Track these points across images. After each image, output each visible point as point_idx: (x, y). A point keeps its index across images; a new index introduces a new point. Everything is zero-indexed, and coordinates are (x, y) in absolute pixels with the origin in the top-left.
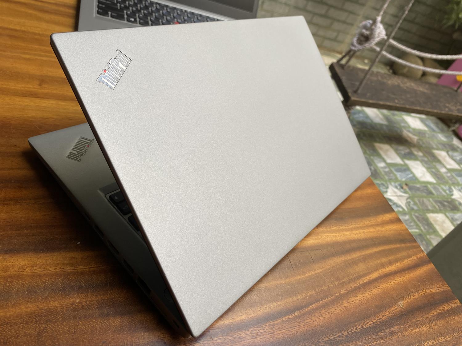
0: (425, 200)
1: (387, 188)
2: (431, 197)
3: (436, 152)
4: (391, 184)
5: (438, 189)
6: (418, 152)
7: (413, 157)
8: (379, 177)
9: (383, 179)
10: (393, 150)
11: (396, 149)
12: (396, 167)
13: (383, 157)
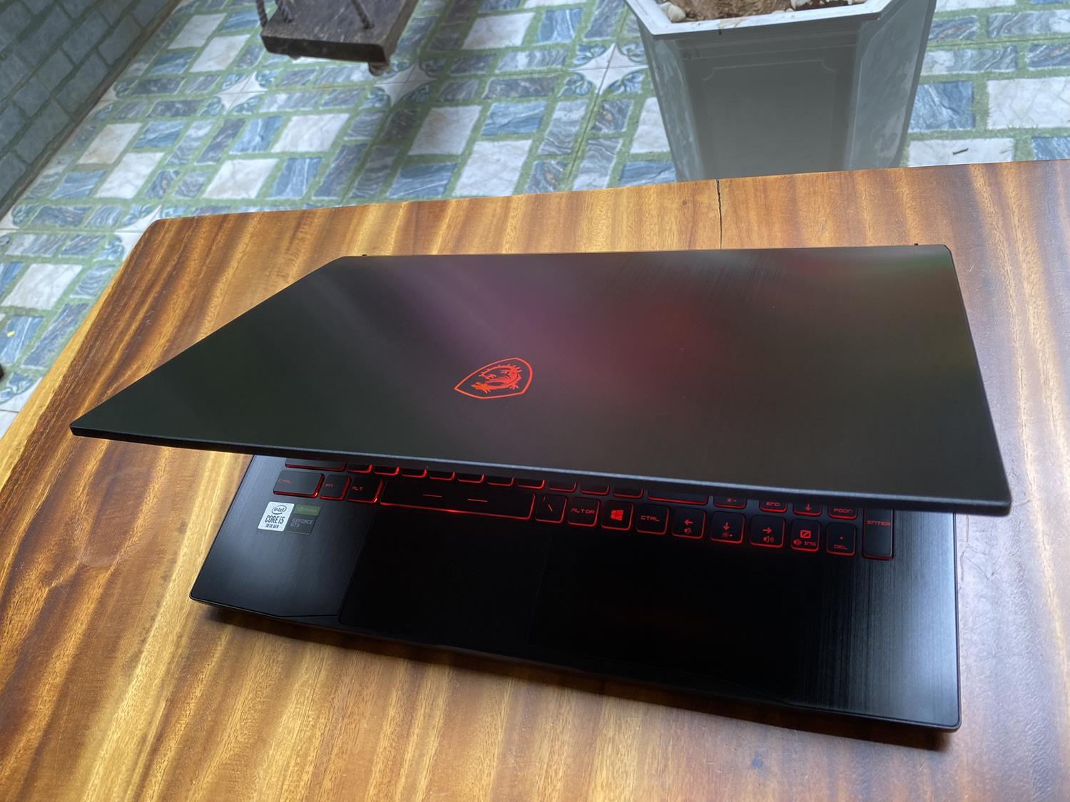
8: (550, 81)
9: (559, 75)
10: (493, 18)
11: (492, 8)
12: (539, 32)
13: (504, 46)
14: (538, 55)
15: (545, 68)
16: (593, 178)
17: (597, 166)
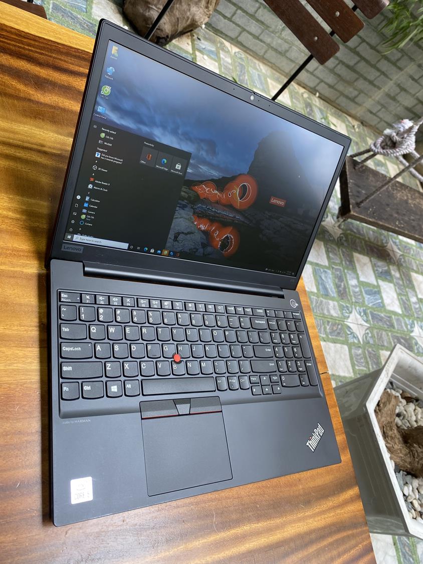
0: (384, 333)
1: (351, 312)
2: (391, 331)
3: (414, 275)
4: (356, 309)
5: (401, 322)
6: (395, 272)
7: (388, 277)
8: (346, 297)
9: (350, 301)
10: (371, 265)
11: (375, 264)
12: (368, 288)
13: (358, 272)
14: (357, 290)
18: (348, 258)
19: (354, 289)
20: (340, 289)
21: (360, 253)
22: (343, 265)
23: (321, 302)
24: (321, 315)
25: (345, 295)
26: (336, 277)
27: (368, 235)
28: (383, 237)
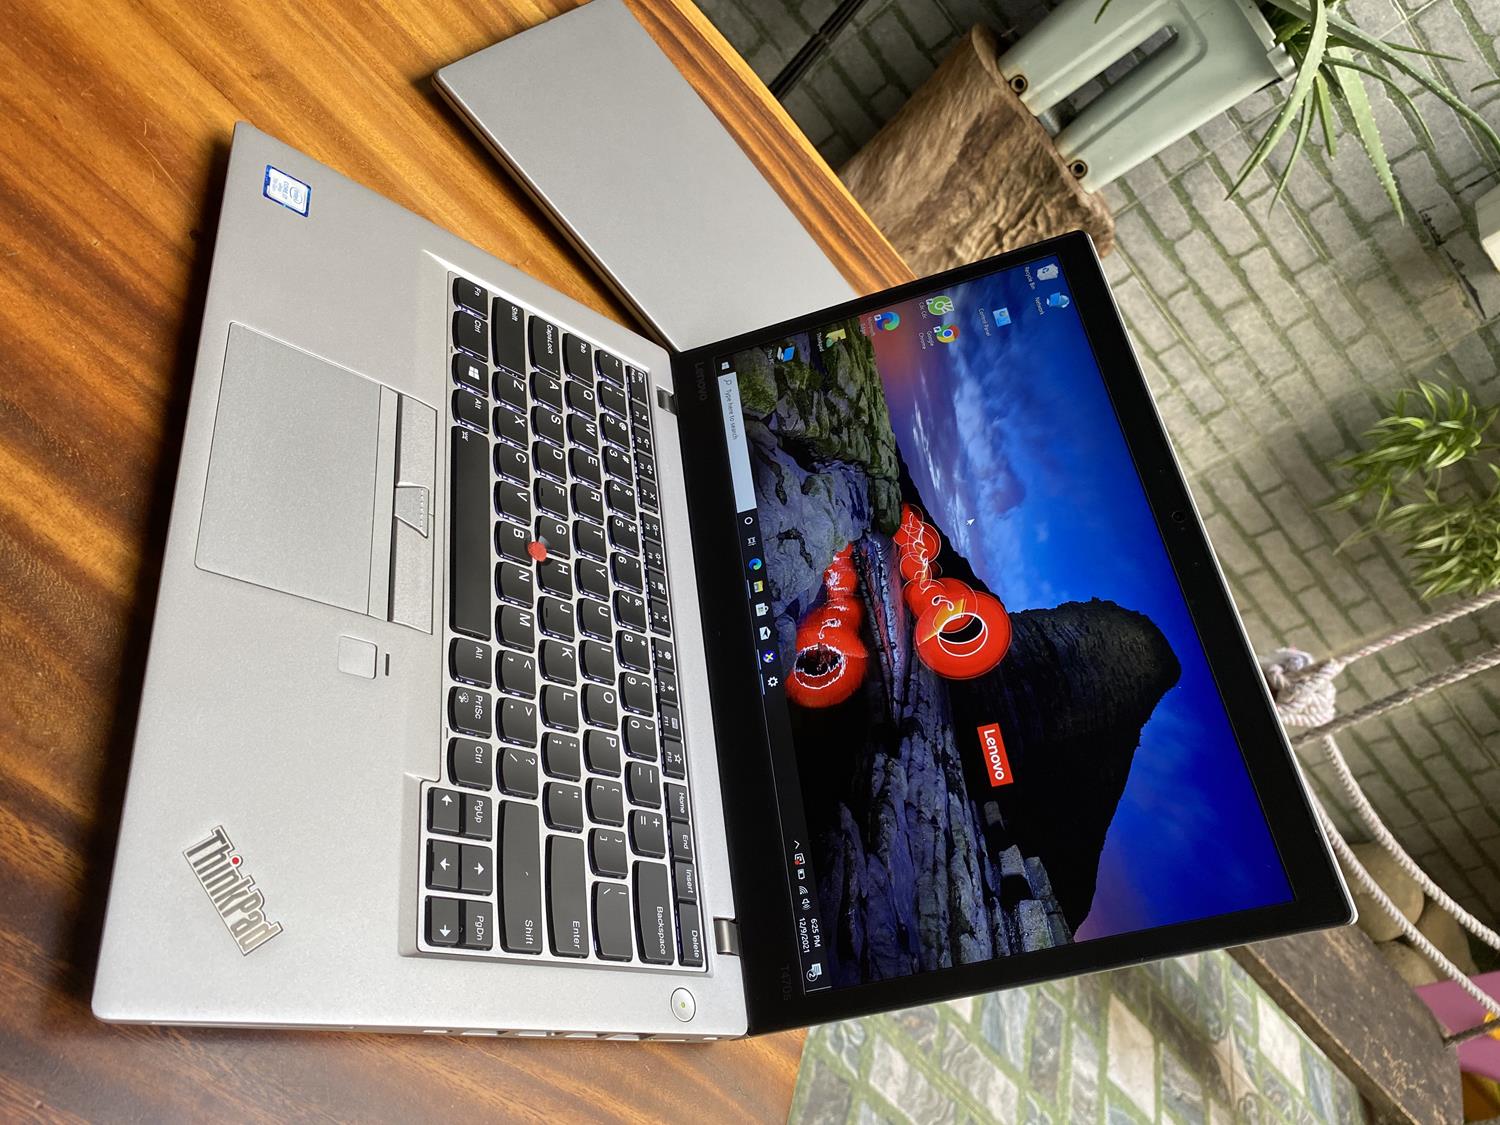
8: (1050, 1092)
9: (1057, 1110)
10: (1153, 1059)
11: (1165, 1065)
12: (1122, 1112)
13: (1109, 1052)
14: (1090, 1095)
15: (1070, 1094)
16: (901, 1082)
17: (914, 1096)
18: (1092, 998)
19: (1083, 1088)
20: (1041, 1059)
21: (1131, 1008)
22: (1071, 1004)
23: (973, 1056)
24: (959, 1092)
25: (1048, 1084)
26: (1040, 1020)
27: (1168, 978)
28: (1211, 1014)
